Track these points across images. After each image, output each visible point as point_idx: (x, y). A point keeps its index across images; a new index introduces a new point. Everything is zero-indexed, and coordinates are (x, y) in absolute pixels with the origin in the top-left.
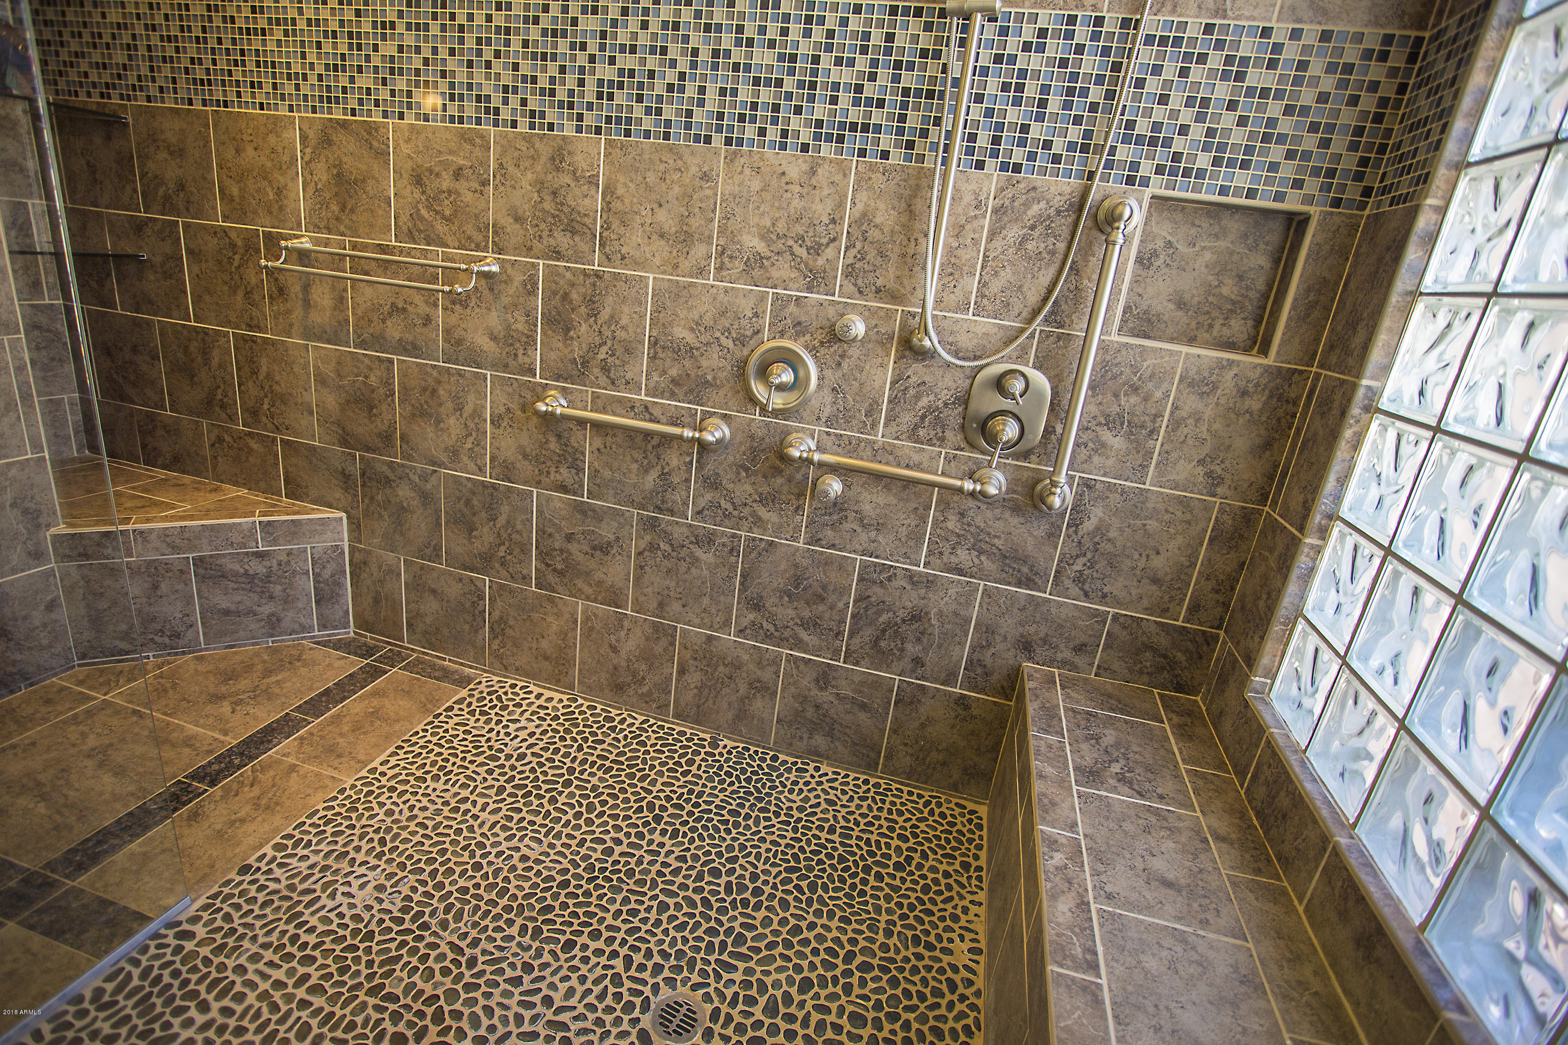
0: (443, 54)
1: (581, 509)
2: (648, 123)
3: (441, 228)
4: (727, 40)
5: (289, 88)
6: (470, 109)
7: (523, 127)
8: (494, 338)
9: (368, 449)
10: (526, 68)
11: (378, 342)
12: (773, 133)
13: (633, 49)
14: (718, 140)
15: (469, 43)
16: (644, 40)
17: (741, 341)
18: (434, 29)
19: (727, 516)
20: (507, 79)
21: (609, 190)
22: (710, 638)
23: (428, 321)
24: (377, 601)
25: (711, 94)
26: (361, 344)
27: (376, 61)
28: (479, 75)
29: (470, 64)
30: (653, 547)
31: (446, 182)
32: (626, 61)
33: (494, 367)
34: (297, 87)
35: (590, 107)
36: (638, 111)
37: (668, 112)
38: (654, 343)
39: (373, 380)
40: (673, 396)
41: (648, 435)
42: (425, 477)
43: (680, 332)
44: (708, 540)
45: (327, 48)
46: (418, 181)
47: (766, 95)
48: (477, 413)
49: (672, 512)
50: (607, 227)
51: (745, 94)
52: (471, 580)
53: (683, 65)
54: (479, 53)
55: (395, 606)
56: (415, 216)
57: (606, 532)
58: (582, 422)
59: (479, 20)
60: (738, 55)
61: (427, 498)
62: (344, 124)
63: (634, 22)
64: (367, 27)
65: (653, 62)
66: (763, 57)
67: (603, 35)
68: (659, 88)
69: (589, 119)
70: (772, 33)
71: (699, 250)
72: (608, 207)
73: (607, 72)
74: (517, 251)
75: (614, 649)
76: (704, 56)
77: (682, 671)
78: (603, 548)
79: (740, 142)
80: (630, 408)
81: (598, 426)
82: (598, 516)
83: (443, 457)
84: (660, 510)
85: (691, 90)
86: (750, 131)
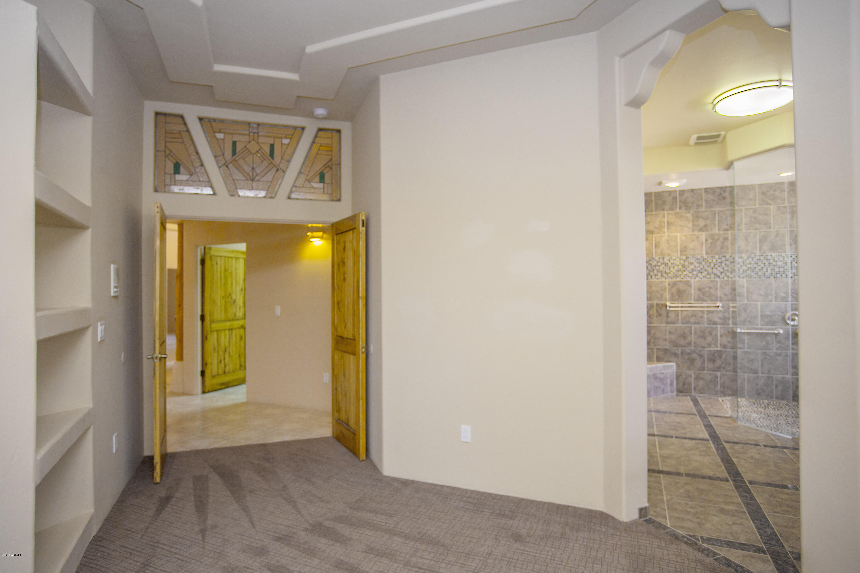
0: (706, 267)
1: (745, 353)
2: (755, 276)
3: (706, 298)
4: (771, 261)
5: (665, 275)
6: (712, 276)
7: (726, 278)
8: (720, 319)
9: (683, 346)
10: (726, 268)
11: (688, 323)
12: (784, 275)
13: (750, 264)
14: (772, 278)
15: (712, 265)
16: (753, 262)
17: (782, 313)
18: (703, 263)
19: (784, 348)
20: (721, 270)
21: (748, 288)
22: (783, 378)
23: (702, 317)
24: (684, 384)
25: (769, 270)
26: (683, 324)
27: (688, 269)
28: (714, 270)
29: (712, 268)
30: (765, 358)
31: (707, 289)
32: (750, 266)
33: (720, 324)
34: (668, 275)
35: (741, 274)
36: (753, 274)
37: (760, 274)
38: (761, 315)
39: (686, 331)
40: (767, 325)
41: (762, 334)
42: (701, 351)
43: (768, 313)
44: (780, 355)
45: (676, 268)
46: (700, 290)
47: (781, 269)
48: (716, 335)
49: (770, 350)
50: (748, 295)
51: (777, 269)
52: (714, 374)
53: (762, 266)
54: (715, 266)
55: (690, 385)
56: (699, 296)
57: (752, 357)
58: (744, 333)
59: (714, 261)
60: (774, 263)
61: (701, 356)
62: (680, 281)
63: (750, 260)
64: (686, 263)
65: (755, 266)
66: (779, 263)
67: (743, 262)
68: (757, 270)
69: (741, 276)
70: (781, 259)
71: (770, 297)
72: (747, 291)
73: (745, 268)
74: (726, 301)
75: (757, 384)
76: (767, 264)
77: (777, 387)
78: (752, 360)
79: (777, 277)
80: (757, 329)
81: (748, 334)
82: (750, 353)
83: (706, 346)
84: (766, 349)
85: (764, 270)
86: (779, 276)
